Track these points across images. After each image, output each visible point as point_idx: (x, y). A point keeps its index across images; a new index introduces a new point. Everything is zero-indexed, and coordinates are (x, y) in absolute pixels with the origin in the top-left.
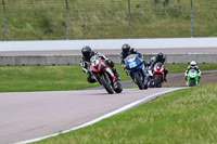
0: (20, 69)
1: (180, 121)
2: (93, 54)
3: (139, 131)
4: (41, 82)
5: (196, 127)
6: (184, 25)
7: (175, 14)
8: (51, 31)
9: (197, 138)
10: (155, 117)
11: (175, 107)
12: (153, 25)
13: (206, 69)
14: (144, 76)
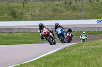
0: (2, 34)
1: (77, 59)
2: (44, 27)
3: (58, 63)
4: (12, 40)
5: (84, 61)
6: (79, 14)
7: (74, 9)
8: (16, 17)
9: (85, 66)
10: (65, 57)
11: (75, 52)
12: (64, 14)
13: (89, 34)
14: (64, 37)
